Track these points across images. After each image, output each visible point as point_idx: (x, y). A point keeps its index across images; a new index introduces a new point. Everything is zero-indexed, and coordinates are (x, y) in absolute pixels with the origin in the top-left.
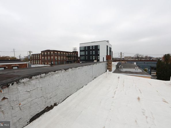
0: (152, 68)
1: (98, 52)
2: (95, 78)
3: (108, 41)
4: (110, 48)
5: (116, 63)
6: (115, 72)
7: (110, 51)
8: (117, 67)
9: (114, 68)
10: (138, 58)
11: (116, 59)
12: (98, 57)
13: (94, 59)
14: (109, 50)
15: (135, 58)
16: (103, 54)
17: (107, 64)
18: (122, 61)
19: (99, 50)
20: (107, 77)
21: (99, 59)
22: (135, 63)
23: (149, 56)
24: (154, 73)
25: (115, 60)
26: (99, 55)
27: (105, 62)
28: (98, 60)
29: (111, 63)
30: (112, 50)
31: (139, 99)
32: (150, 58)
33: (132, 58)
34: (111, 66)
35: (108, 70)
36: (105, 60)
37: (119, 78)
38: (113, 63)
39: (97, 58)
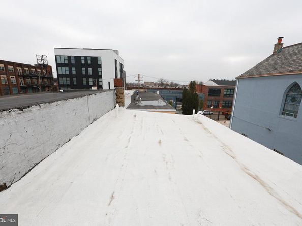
0: (178, 100)
1: (98, 72)
2: (95, 120)
3: (116, 52)
4: (121, 66)
5: (131, 92)
6: (129, 107)
7: (122, 71)
8: (134, 98)
9: (127, 101)
10: (162, 84)
11: (131, 85)
12: (100, 80)
13: (91, 83)
14: (120, 68)
15: (159, 85)
16: (108, 76)
17: (116, 94)
18: (141, 88)
19: (100, 66)
20: (116, 117)
21: (100, 84)
22: (158, 93)
23: (175, 82)
24: (180, 106)
25: (130, 87)
26: (100, 77)
27: (112, 92)
28: (100, 87)
29: (123, 93)
30: (124, 69)
31: (160, 142)
32: (176, 85)
33: (155, 84)
34: (122, 98)
35: (118, 105)
36: (112, 87)
37: (135, 116)
38: (126, 92)
39: (98, 82)
